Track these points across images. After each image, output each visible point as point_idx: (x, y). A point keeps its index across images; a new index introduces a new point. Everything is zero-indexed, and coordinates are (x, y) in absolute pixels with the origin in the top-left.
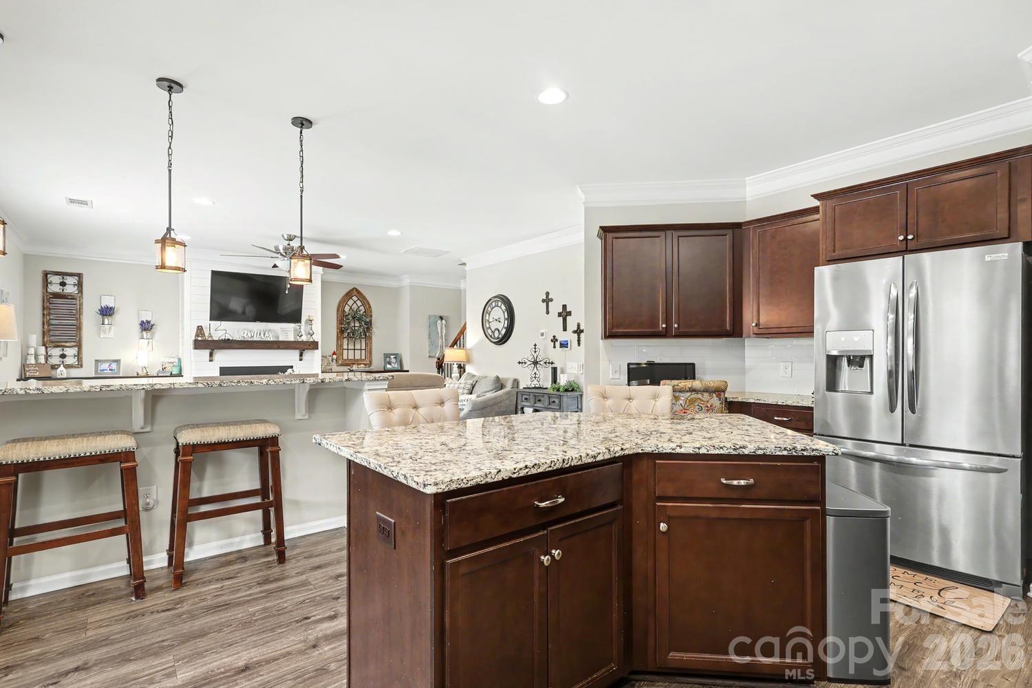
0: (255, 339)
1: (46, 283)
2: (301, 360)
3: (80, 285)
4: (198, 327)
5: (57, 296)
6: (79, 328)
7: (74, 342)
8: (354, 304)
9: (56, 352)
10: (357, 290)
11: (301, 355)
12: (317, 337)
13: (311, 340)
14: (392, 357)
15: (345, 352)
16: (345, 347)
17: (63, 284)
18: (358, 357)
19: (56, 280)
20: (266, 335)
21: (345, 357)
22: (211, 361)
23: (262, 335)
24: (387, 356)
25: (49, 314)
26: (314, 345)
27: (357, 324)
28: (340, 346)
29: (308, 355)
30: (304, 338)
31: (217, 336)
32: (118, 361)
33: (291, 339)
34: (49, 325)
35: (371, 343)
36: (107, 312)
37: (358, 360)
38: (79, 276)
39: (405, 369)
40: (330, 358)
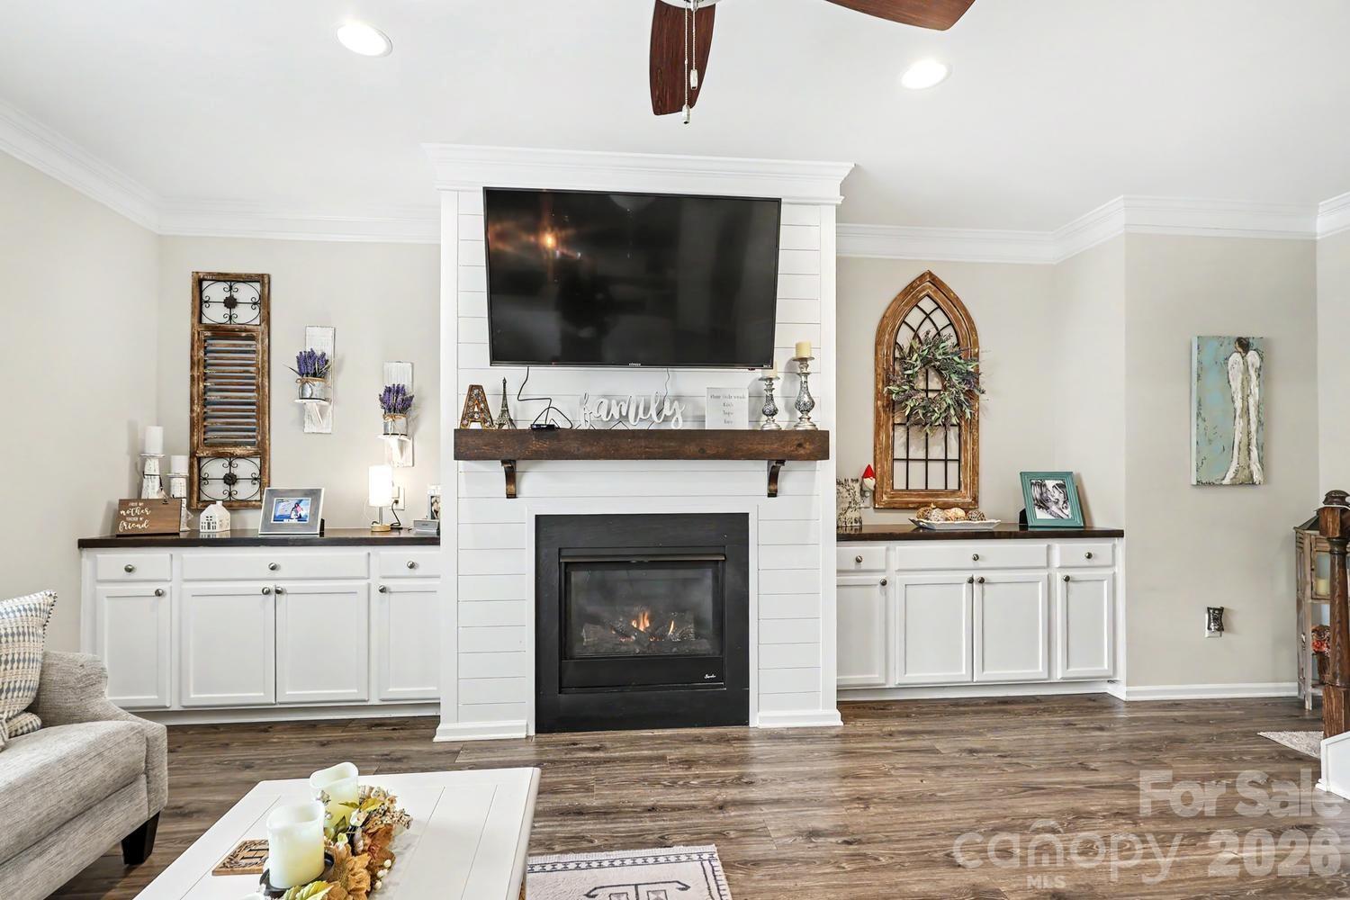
0: (632, 425)
1: (200, 302)
2: (772, 494)
3: (263, 303)
4: (472, 388)
5: (219, 332)
6: (261, 410)
7: (252, 444)
8: (924, 320)
9: (216, 469)
10: (935, 281)
11: (773, 478)
12: (824, 418)
13: (806, 426)
14: (1050, 484)
15: (899, 468)
16: (900, 452)
17: (231, 303)
18: (936, 483)
19: (216, 292)
20: (667, 412)
21: (899, 484)
22: (511, 495)
23: (653, 412)
24: (1033, 480)
25: (206, 378)
26: (814, 446)
27: (935, 383)
28: (883, 450)
29: (794, 477)
30: (782, 421)
31: (527, 416)
32: (314, 494)
33: (742, 423)
34: (206, 403)
35: (976, 442)
36: (312, 367)
37: (936, 494)
38: (262, 280)
39: (1099, 524)
40: (857, 486)
